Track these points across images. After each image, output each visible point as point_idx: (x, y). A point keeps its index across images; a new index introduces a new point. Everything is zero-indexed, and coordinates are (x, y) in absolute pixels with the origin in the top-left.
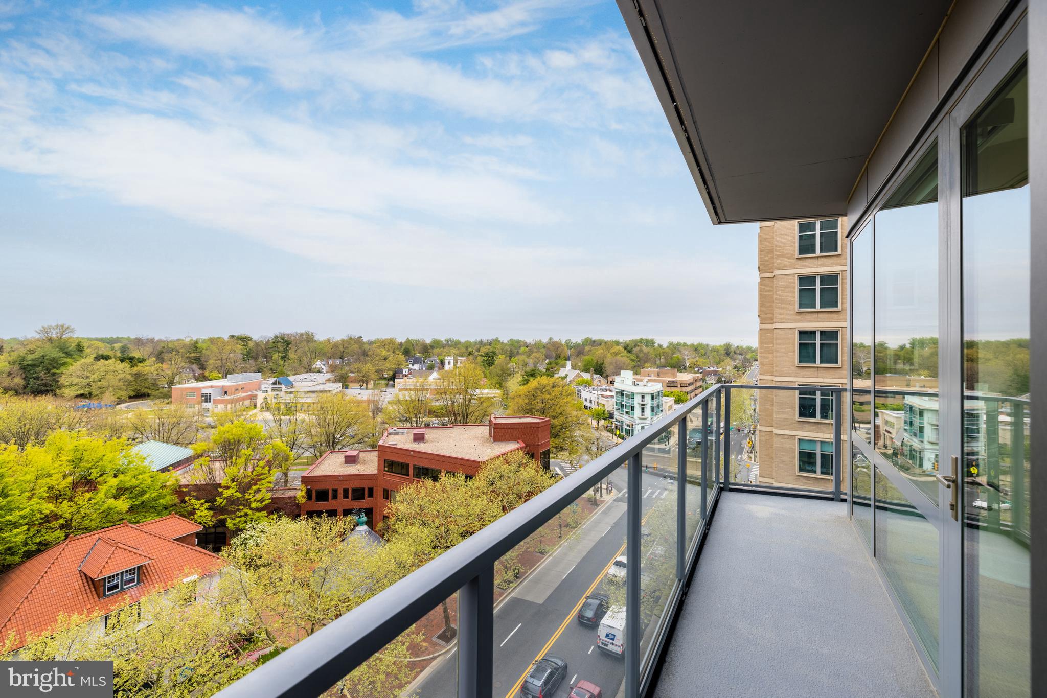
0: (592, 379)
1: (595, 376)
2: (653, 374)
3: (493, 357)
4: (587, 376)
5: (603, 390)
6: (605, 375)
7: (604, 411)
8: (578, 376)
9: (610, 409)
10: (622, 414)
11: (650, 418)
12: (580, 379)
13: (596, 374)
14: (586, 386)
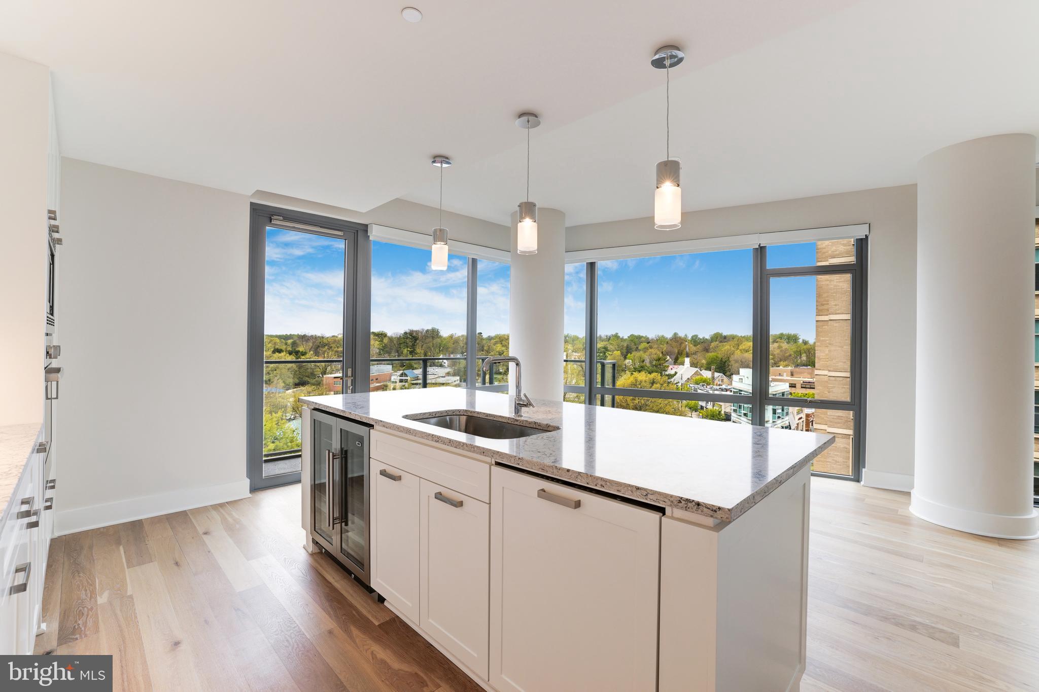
0: (713, 378)
1: (716, 374)
2: (785, 374)
3: (605, 353)
4: (707, 374)
5: (722, 390)
6: (728, 373)
7: (720, 412)
8: (696, 373)
9: (728, 410)
10: (740, 416)
11: (771, 422)
12: (698, 377)
13: (717, 372)
14: (703, 385)
